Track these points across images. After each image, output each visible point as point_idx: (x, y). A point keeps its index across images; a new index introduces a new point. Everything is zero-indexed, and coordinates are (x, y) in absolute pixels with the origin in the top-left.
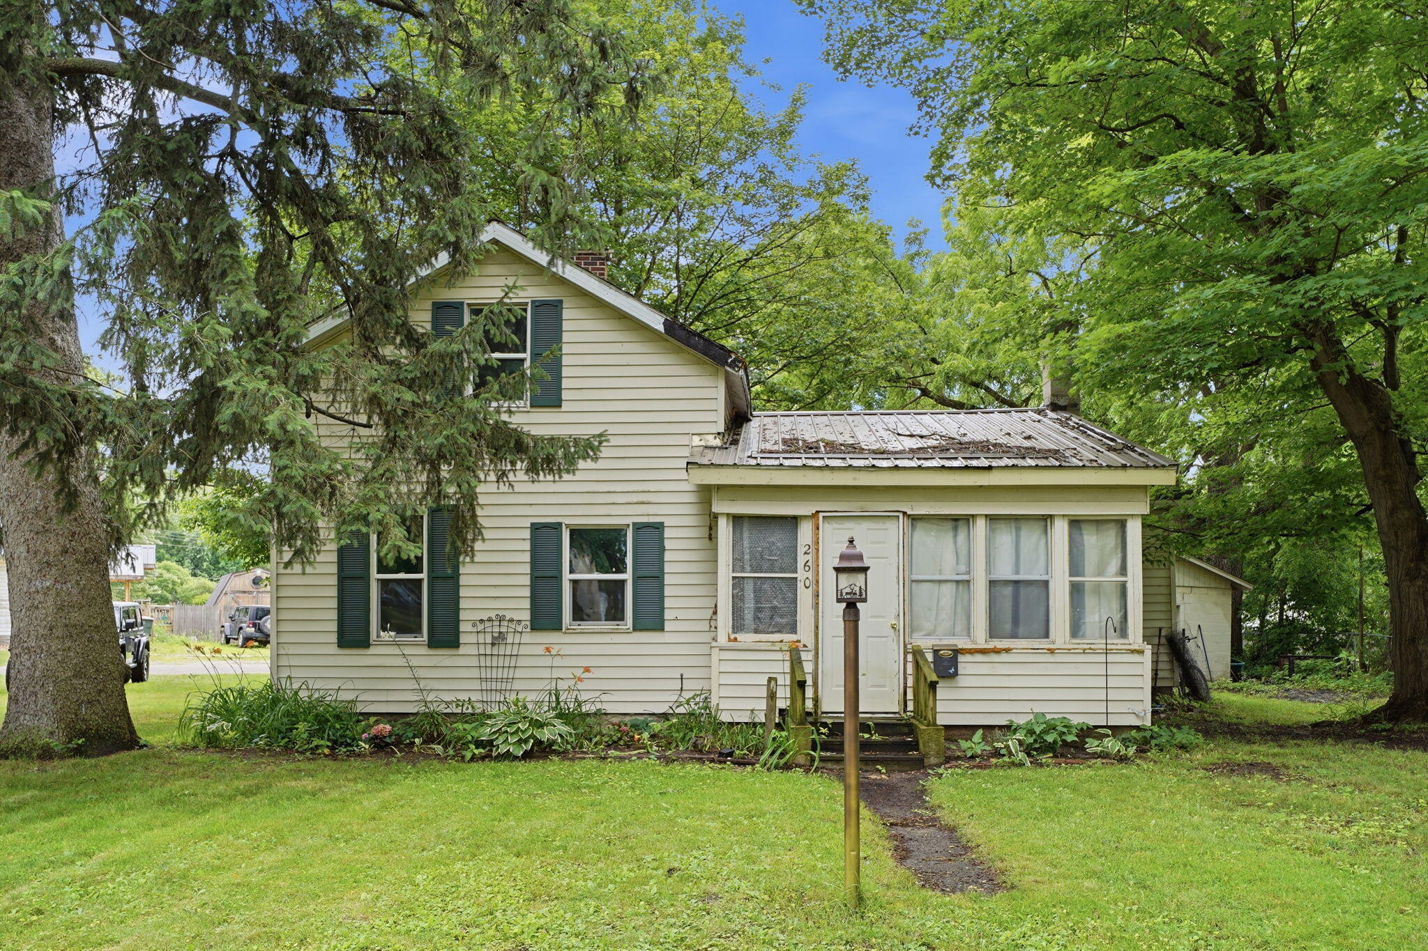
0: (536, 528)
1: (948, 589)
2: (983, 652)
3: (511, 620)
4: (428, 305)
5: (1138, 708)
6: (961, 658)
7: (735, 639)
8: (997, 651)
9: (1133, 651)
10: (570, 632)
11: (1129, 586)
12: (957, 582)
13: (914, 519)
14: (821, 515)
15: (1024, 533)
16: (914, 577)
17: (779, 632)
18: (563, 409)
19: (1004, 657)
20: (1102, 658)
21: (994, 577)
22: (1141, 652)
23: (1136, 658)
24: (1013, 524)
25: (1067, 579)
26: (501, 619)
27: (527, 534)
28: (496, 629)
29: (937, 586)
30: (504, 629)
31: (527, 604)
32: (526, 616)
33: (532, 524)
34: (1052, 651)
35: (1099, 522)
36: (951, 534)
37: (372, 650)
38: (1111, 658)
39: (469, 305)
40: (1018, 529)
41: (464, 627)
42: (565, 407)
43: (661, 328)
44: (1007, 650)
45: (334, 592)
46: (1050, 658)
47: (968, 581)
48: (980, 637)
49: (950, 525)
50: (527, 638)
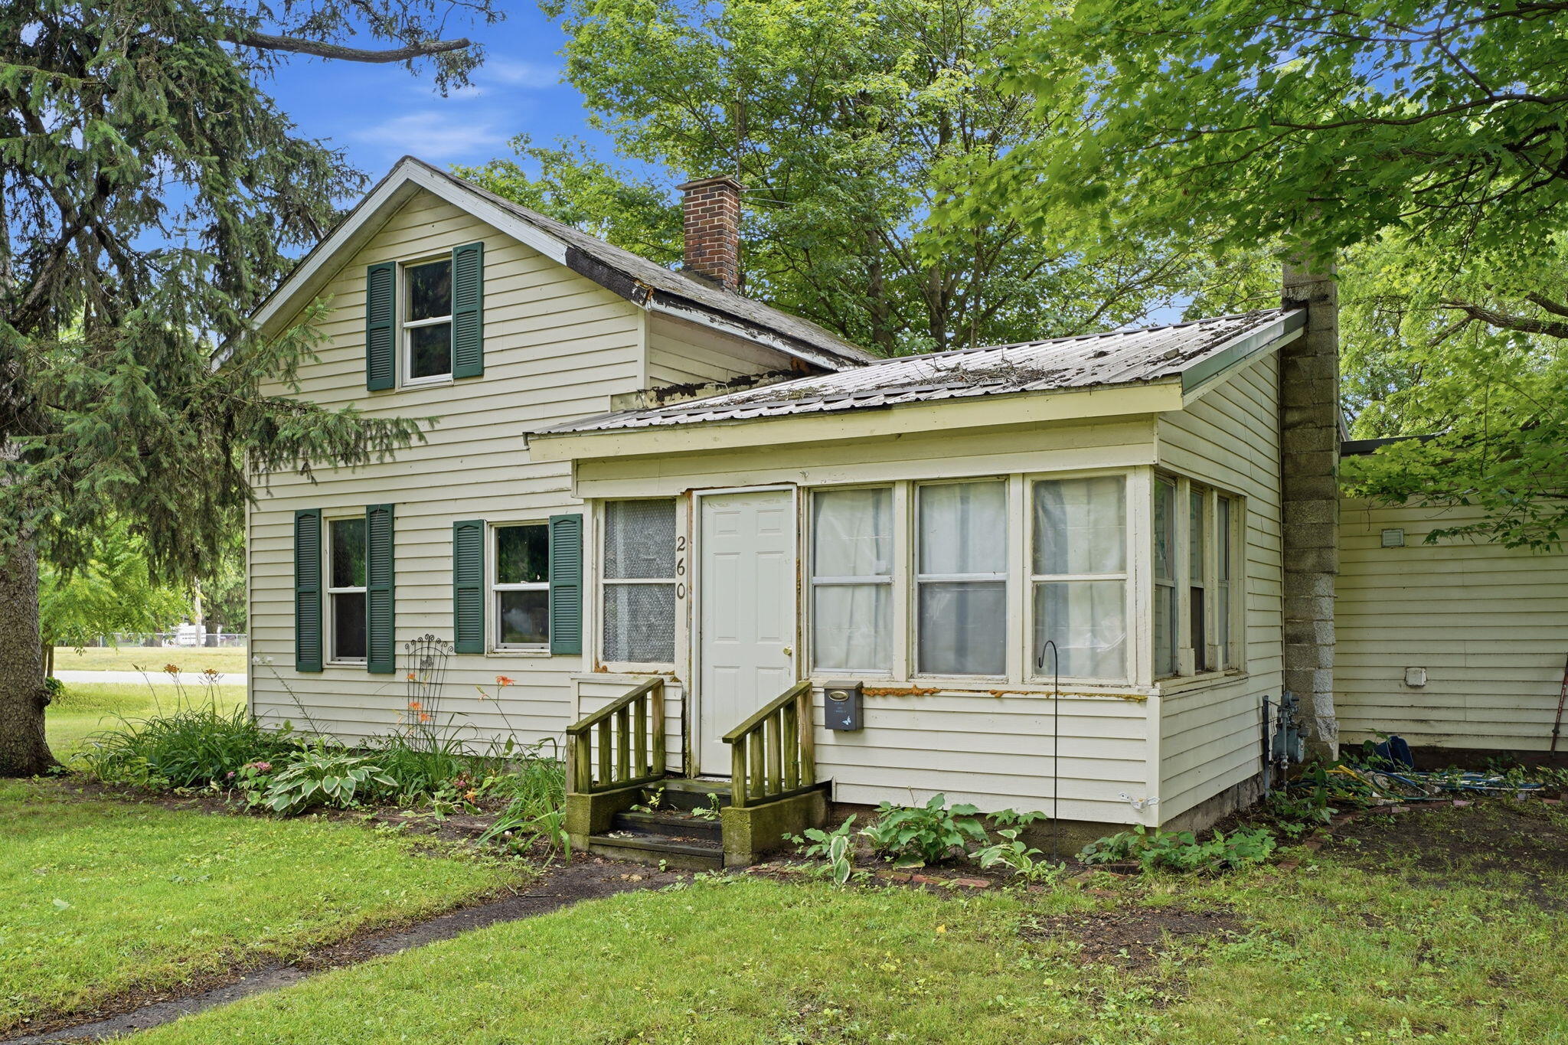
0: (460, 528)
1: (865, 597)
2: (901, 694)
3: (439, 641)
4: (364, 272)
5: (1138, 794)
6: (869, 703)
7: (605, 669)
8: (921, 693)
9: (1128, 699)
10: (494, 655)
11: (1129, 587)
12: (878, 585)
13: (818, 494)
14: (695, 494)
15: (973, 506)
16: (817, 580)
17: (656, 659)
18: (486, 377)
19: (928, 703)
20: (1049, 708)
21: (925, 578)
22: (1142, 700)
23: (1134, 710)
24: (957, 490)
25: (1030, 578)
26: (430, 639)
27: (450, 536)
28: (425, 652)
29: (850, 591)
30: (432, 652)
31: (450, 621)
32: (449, 636)
33: (455, 523)
34: (998, 695)
35: (1090, 481)
36: (870, 512)
37: (325, 675)
38: (1064, 708)
39: (402, 264)
40: (964, 500)
41: (400, 649)
42: (488, 375)
43: (563, 260)
44: (933, 692)
45: (291, 609)
46: (995, 706)
47: (889, 584)
48: (898, 671)
49: (868, 501)
50: (454, 662)
